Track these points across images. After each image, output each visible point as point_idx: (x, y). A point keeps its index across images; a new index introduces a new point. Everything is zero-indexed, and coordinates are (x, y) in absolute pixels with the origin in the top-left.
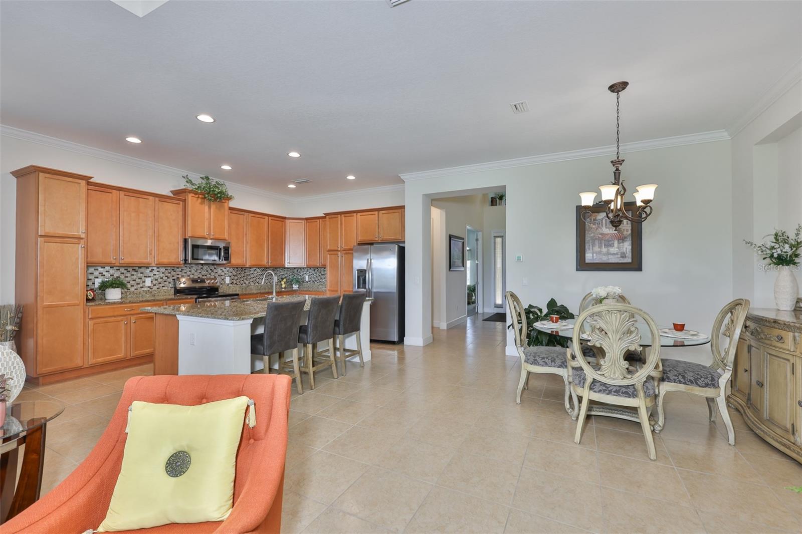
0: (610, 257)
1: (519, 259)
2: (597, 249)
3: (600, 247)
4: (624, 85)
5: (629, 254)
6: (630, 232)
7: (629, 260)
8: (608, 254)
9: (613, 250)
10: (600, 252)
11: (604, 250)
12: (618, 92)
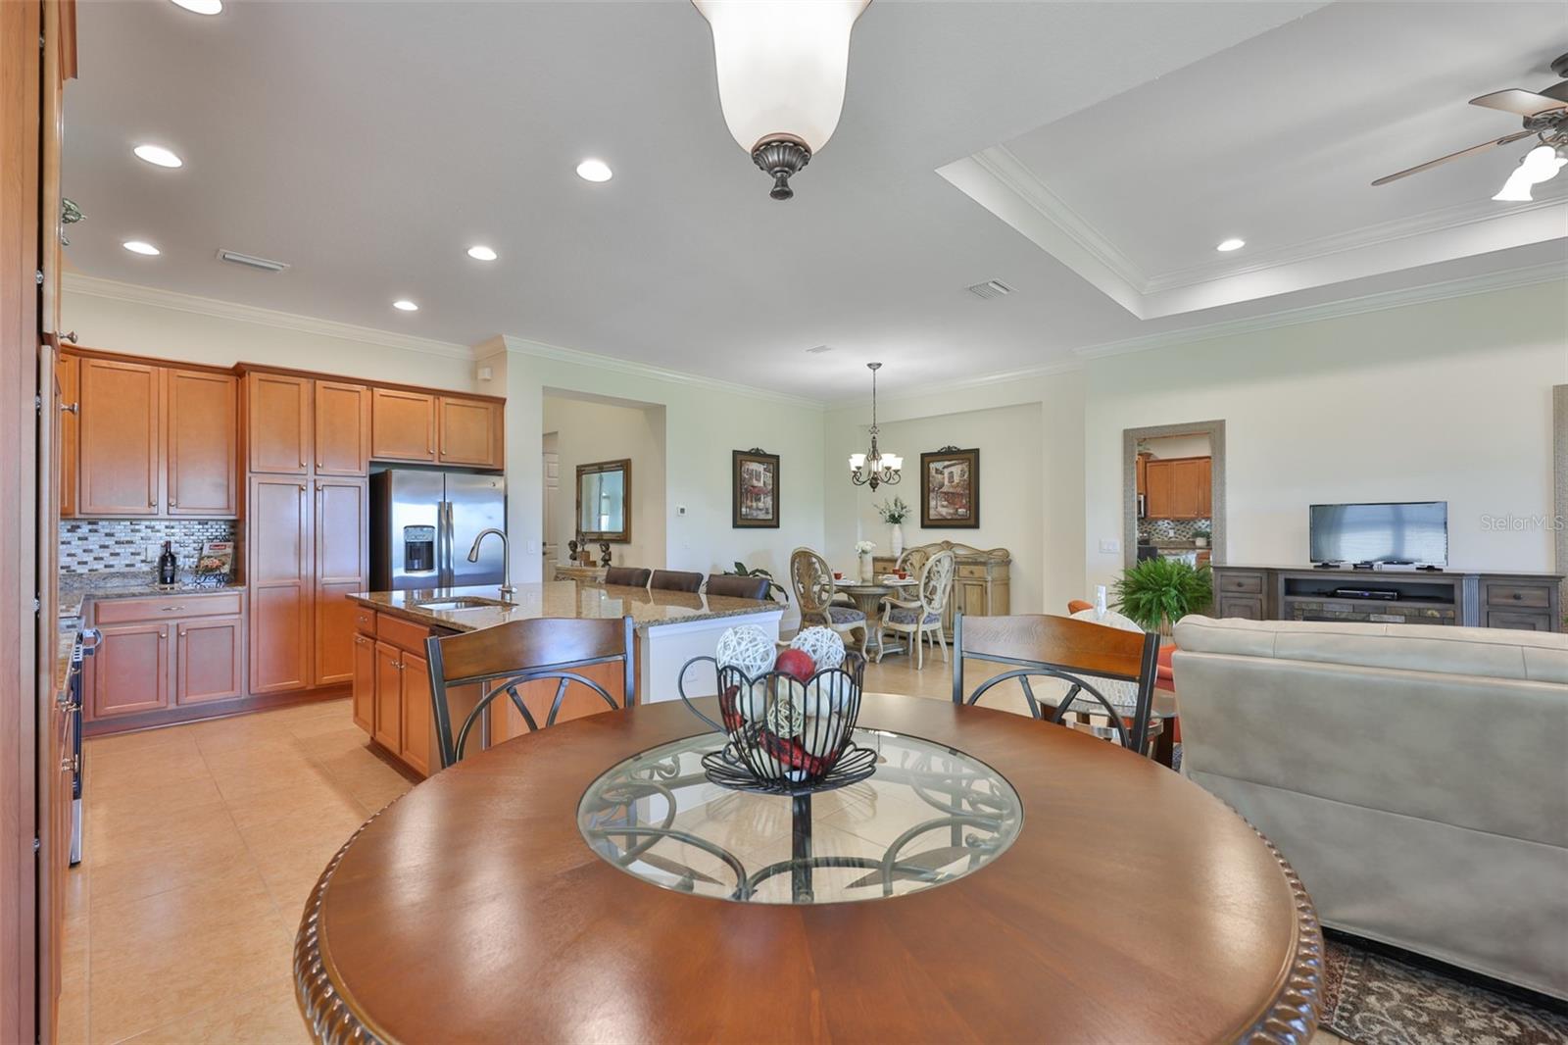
0: (759, 512)
1: (682, 511)
2: (749, 503)
3: (752, 501)
4: (880, 365)
5: (771, 511)
6: (771, 487)
7: (770, 517)
8: (758, 509)
9: (761, 505)
10: (750, 507)
11: (754, 504)
12: (874, 369)
